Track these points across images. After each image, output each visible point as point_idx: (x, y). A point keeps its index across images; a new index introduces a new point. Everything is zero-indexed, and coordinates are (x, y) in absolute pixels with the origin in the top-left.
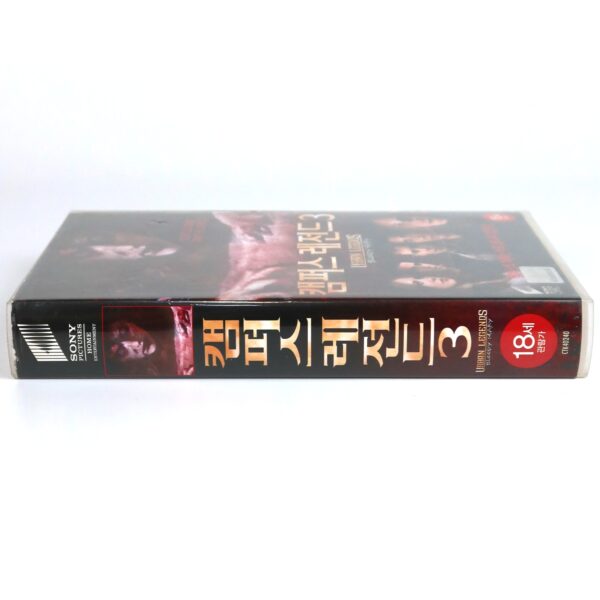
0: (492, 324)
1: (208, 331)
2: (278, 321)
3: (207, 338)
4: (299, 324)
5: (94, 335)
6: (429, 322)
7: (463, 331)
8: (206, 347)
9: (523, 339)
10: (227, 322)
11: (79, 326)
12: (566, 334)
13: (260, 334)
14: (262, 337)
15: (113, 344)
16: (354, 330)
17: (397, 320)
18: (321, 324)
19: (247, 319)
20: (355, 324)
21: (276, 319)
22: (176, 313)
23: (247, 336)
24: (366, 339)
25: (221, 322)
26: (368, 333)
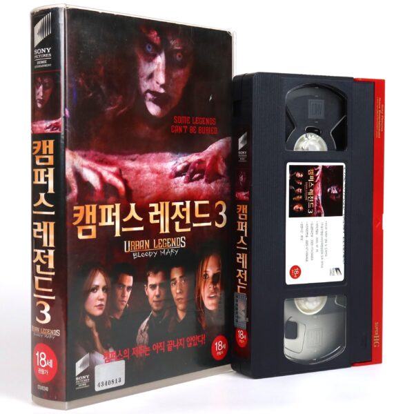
0: (51, 339)
1: (48, 144)
2: (53, 192)
3: (44, 142)
4: (51, 206)
5: (46, 66)
6: (52, 296)
7: (48, 318)
8: (40, 142)
9: (44, 359)
10: (52, 156)
11: (50, 55)
12: (47, 389)
13: (46, 179)
14: (45, 181)
15: (41, 79)
16: (48, 244)
17: (53, 274)
18: (52, 221)
19: (54, 170)
20: (52, 245)
21: (54, 191)
22: (57, 121)
23: (45, 170)
24: (44, 251)
25: (52, 153)
26: (47, 253)
